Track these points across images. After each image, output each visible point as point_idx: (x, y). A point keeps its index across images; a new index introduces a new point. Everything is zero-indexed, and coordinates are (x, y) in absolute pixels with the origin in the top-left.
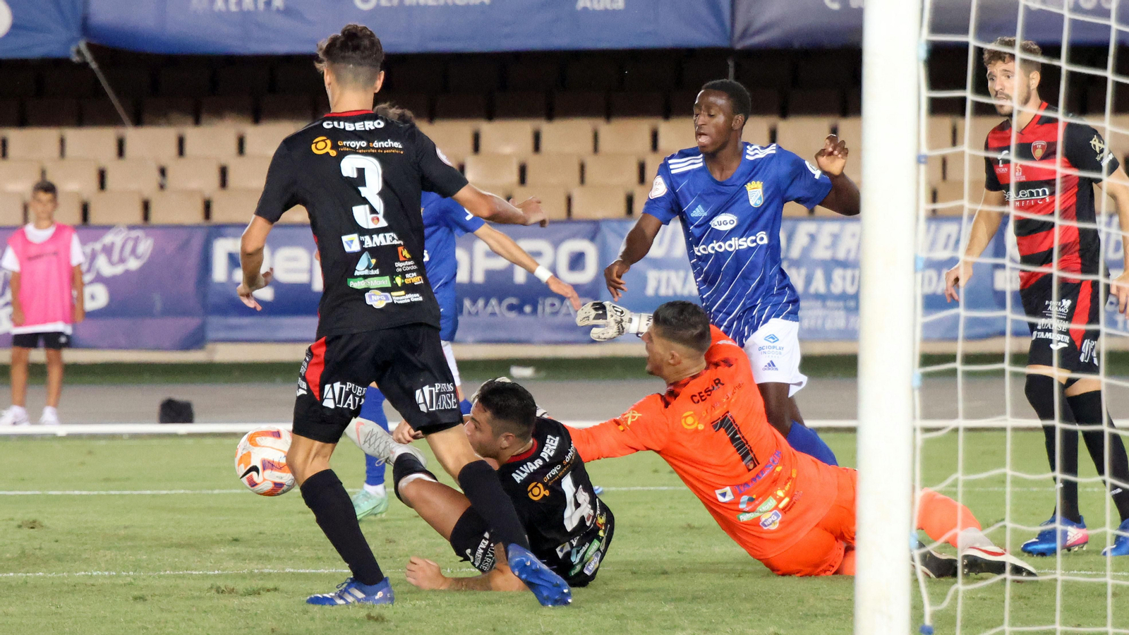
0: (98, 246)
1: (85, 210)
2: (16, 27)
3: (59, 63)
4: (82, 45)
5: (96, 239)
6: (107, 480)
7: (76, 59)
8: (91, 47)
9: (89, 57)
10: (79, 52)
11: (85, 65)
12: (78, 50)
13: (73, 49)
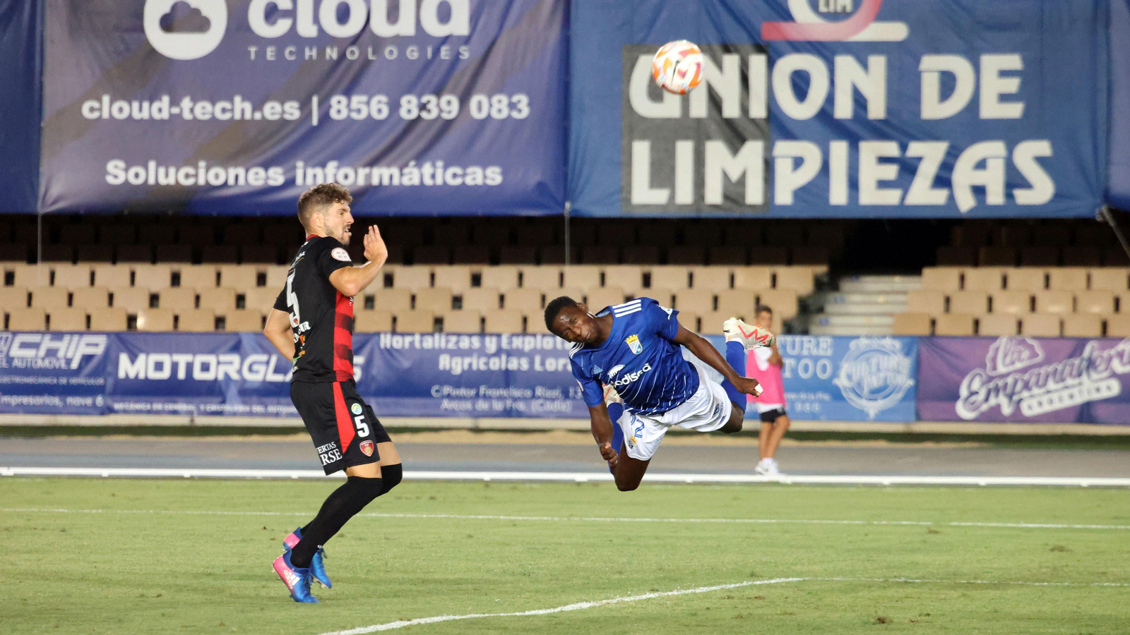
0: (1113, 352)
1: (1105, 326)
2: (1058, 196)
3: (1087, 222)
4: (1104, 209)
5: (1112, 347)
6: (1116, 518)
7: (1099, 219)
8: (1111, 211)
9: (1108, 217)
10: (1102, 214)
11: (1106, 223)
12: (1101, 212)
13: (1097, 211)
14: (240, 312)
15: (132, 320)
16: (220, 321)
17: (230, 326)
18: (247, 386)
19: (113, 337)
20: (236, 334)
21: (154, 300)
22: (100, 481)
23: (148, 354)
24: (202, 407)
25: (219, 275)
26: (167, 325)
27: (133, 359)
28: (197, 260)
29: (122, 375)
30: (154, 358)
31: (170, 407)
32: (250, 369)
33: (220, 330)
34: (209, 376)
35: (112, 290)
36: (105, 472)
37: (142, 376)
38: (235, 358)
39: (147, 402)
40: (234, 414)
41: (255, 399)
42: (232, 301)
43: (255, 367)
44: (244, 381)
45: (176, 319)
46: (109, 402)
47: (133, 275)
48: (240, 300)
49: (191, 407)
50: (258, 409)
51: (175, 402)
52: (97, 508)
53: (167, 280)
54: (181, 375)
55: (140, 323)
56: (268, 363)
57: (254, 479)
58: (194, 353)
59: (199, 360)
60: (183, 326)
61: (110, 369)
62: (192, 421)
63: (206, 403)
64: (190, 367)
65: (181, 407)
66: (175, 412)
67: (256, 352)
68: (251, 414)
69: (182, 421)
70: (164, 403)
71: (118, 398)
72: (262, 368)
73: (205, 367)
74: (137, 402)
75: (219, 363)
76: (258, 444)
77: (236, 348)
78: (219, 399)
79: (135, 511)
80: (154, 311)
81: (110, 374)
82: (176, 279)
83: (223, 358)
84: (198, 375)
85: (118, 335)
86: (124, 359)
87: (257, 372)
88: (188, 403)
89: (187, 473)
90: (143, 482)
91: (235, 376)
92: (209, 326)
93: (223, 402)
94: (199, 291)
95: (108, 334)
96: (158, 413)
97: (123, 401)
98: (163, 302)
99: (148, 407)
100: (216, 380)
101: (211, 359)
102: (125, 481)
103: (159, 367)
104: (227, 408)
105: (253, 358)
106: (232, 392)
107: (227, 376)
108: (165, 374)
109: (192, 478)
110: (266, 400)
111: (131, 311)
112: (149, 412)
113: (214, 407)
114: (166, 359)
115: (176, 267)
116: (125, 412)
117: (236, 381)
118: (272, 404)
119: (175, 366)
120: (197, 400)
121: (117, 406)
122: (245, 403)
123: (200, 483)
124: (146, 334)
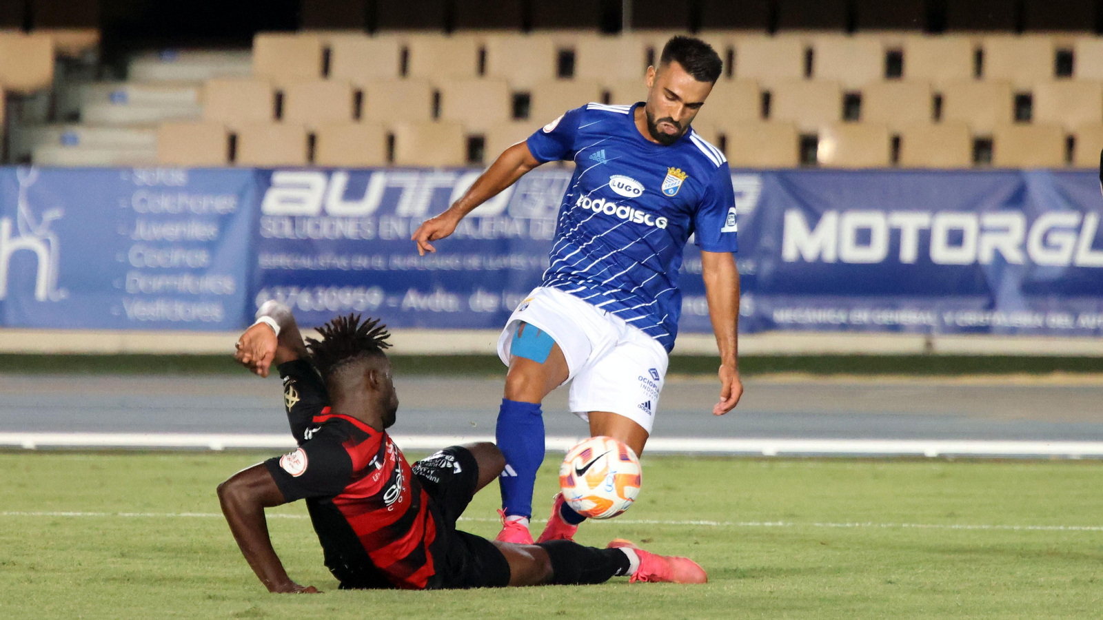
14: (1023, 129)
15: (808, 144)
16: (983, 147)
17: (1003, 156)
18: (1038, 275)
19: (773, 180)
20: (1016, 172)
21: (852, 104)
22: (764, 465)
23: (842, 210)
24: (948, 318)
25: (979, 57)
26: (878, 155)
27: (813, 220)
28: (936, 24)
29: (789, 253)
30: (855, 220)
31: (886, 317)
32: (1045, 242)
33: (984, 166)
34: (962, 256)
35: (769, 84)
36: (770, 447)
37: (830, 256)
38: (1014, 220)
39: (838, 307)
40: (1013, 331)
41: (1053, 301)
42: (1006, 108)
43: (1055, 238)
44: (1032, 265)
45: (896, 143)
46: (765, 306)
47: (809, 57)
48: (1023, 105)
49: (927, 318)
50: (1060, 320)
51: (894, 307)
52: (775, 518)
53: (877, 64)
54: (908, 253)
55: (826, 151)
56: (1079, 229)
57: (1065, 460)
58: (935, 208)
59: (943, 223)
60: (909, 157)
61: (767, 241)
62: (929, 344)
63: (956, 309)
64: (925, 238)
65: (908, 316)
66: (895, 328)
67: (1055, 207)
68: (1044, 331)
69: (909, 344)
70: (874, 308)
71: (782, 300)
72: (1067, 240)
73: (956, 239)
74: (819, 307)
75: (982, 230)
76: (1066, 391)
77: (1017, 199)
78: (982, 301)
79: (848, 525)
80: (853, 127)
81: (766, 253)
82: (894, 64)
83: (992, 220)
84: (941, 253)
85: (781, 175)
86: (794, 222)
87: (1058, 248)
88: (922, 308)
89: (932, 448)
90: (849, 466)
91: (1014, 256)
92: (961, 156)
93: (991, 306)
94: (940, 88)
95: (763, 173)
96: (860, 328)
97: (793, 306)
98: (870, 108)
99: (841, 317)
100: (976, 266)
101: (967, 222)
102: (811, 465)
103: (864, 237)
104: (999, 318)
105: (1047, 221)
106: (1009, 286)
107: (999, 257)
108: (876, 253)
109: (941, 458)
110: (1076, 303)
111: (807, 126)
112: (845, 327)
113: (972, 317)
114: (878, 222)
115: (894, 39)
116: (796, 327)
117: (1016, 267)
118: (1087, 311)
119: (895, 237)
120: (940, 303)
121: (782, 316)
122: (1035, 309)
123: (960, 468)
124: (836, 172)
